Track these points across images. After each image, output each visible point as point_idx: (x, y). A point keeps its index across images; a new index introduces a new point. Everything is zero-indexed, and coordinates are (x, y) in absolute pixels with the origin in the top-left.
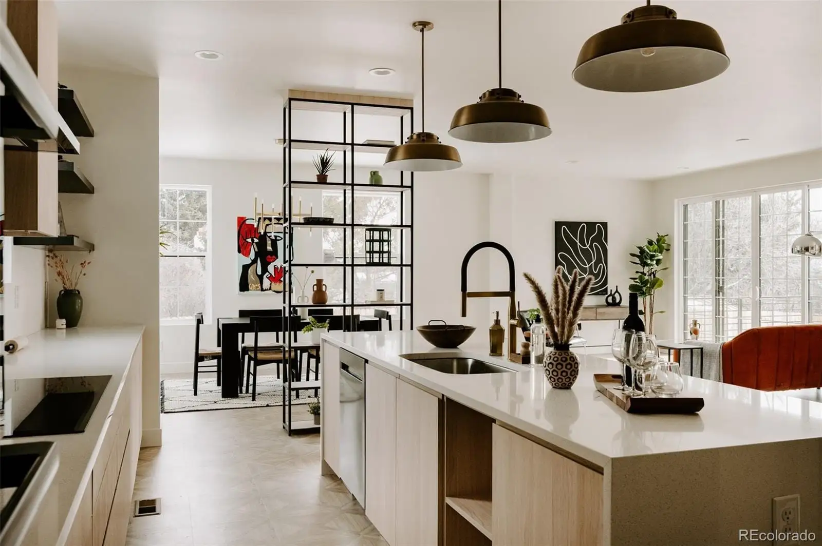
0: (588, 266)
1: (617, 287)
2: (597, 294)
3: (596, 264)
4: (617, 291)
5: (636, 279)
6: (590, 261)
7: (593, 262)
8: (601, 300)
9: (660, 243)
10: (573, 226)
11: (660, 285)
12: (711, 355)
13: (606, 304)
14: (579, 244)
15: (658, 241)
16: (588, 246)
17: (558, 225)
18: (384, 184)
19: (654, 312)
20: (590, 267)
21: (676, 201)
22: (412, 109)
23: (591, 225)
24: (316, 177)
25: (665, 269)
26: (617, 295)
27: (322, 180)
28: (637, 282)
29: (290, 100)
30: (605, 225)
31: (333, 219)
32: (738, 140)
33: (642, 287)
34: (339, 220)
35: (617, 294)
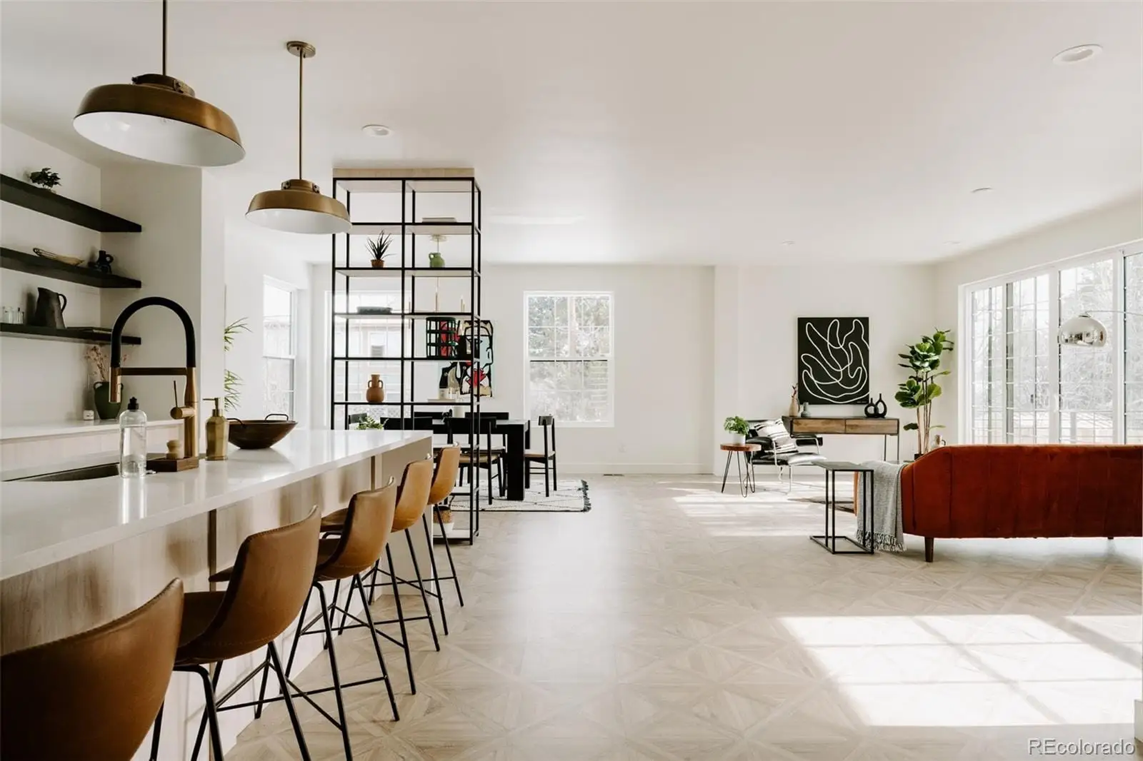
0: (841, 370)
1: (880, 395)
2: (855, 403)
3: (853, 368)
4: (880, 400)
5: (904, 385)
6: (844, 363)
7: (848, 365)
8: (859, 410)
9: (939, 341)
10: (822, 323)
11: (938, 393)
12: (889, 482)
13: (865, 415)
14: (829, 343)
15: (936, 337)
16: (841, 347)
17: (802, 322)
18: (446, 266)
19: (930, 426)
20: (845, 372)
21: (961, 288)
22: (472, 179)
23: (846, 322)
24: (370, 263)
25: (945, 373)
26: (880, 405)
27: (377, 265)
28: (906, 389)
29: (335, 180)
30: (865, 321)
31: (390, 309)
32: (974, 191)
33: (911, 395)
34: (397, 308)
35: (880, 403)
